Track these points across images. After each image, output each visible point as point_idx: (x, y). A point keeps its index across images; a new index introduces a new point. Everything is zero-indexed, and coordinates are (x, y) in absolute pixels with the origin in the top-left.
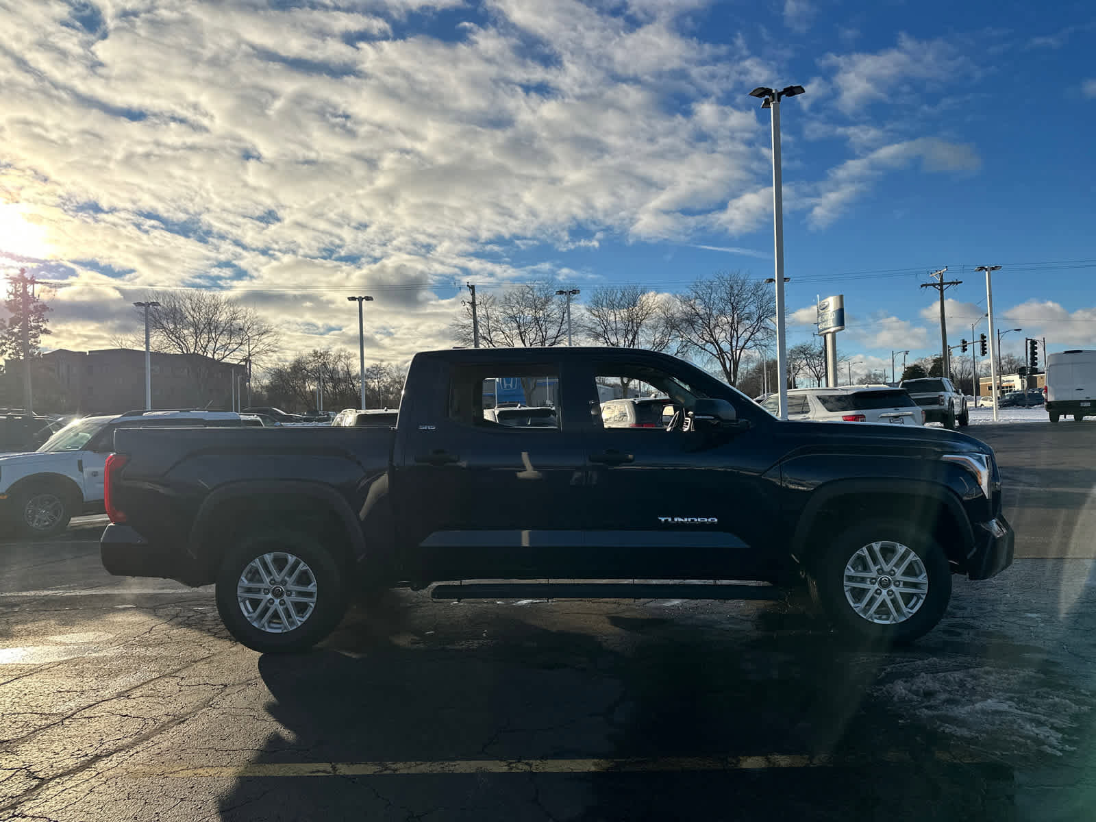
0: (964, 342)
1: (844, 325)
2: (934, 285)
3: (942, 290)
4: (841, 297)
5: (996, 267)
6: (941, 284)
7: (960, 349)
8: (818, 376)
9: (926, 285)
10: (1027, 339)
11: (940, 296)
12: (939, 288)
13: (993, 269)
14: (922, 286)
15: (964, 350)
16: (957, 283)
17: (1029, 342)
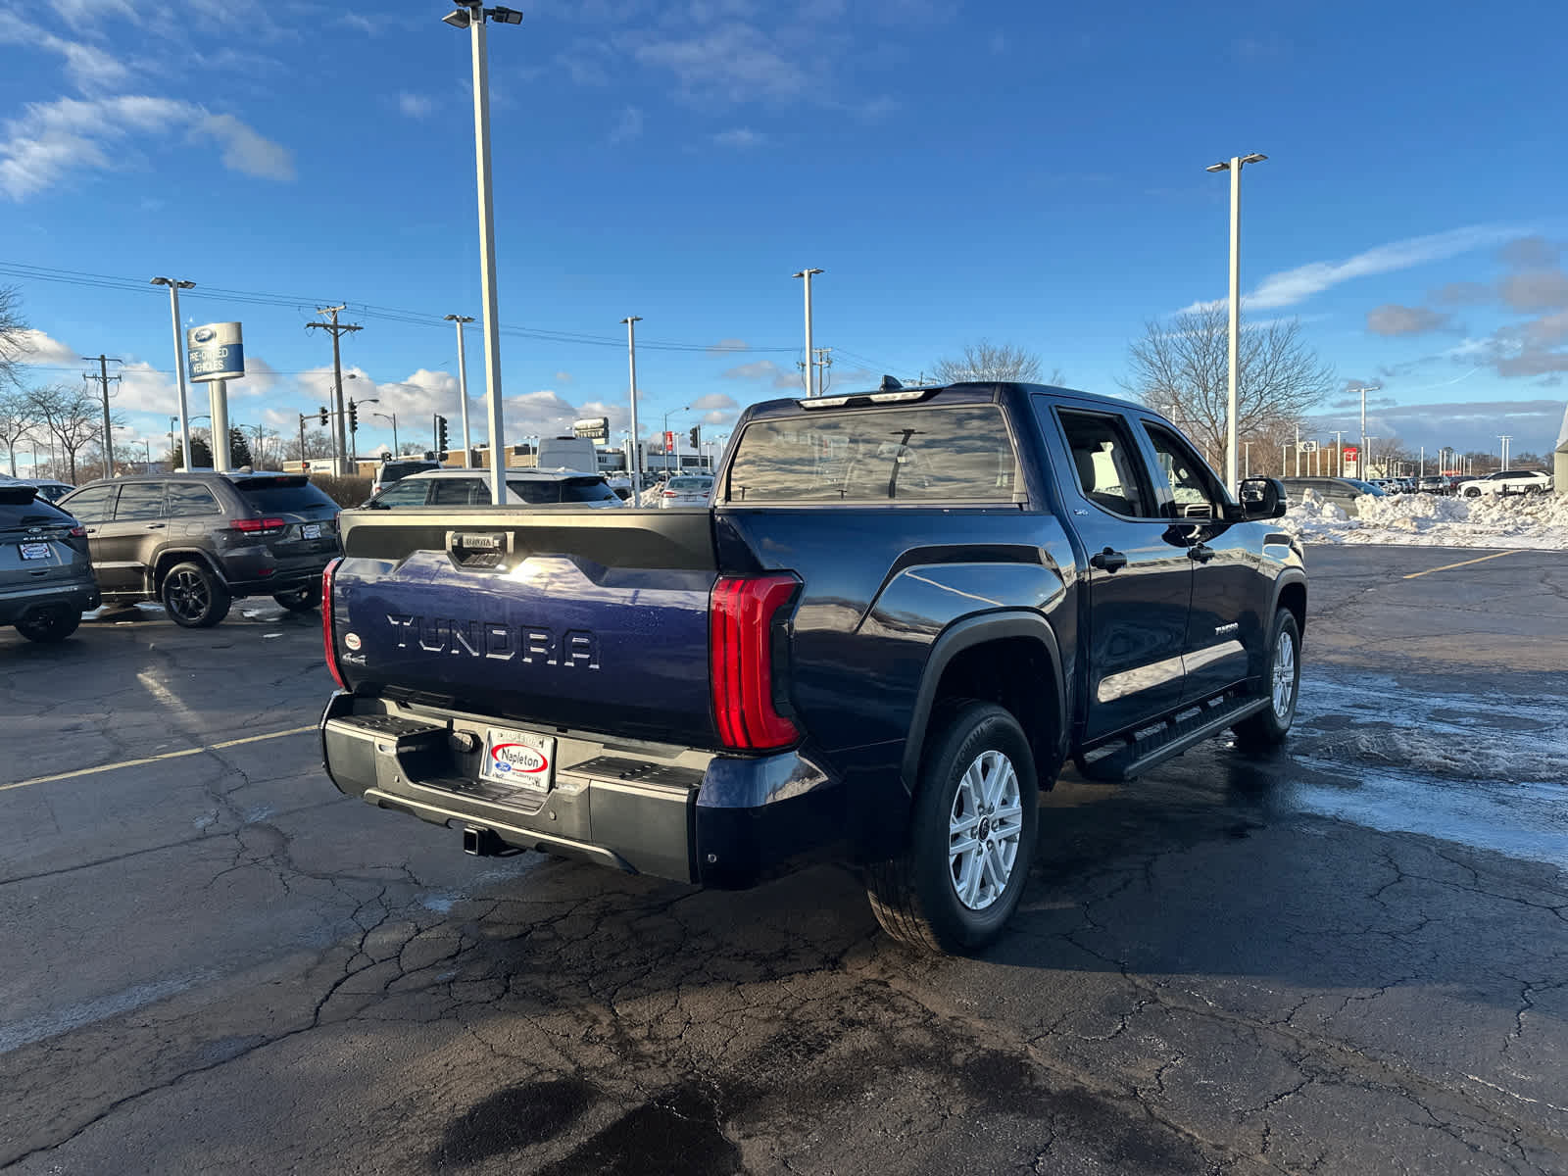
0: (324, 411)
1: (243, 370)
2: (325, 327)
3: (336, 337)
4: (239, 326)
5: (469, 318)
6: (335, 327)
7: (319, 420)
8: (70, 444)
9: (315, 325)
10: (436, 416)
11: (333, 344)
12: (332, 331)
13: (465, 320)
14: (308, 326)
15: (324, 422)
16: (355, 329)
17: (438, 419)
